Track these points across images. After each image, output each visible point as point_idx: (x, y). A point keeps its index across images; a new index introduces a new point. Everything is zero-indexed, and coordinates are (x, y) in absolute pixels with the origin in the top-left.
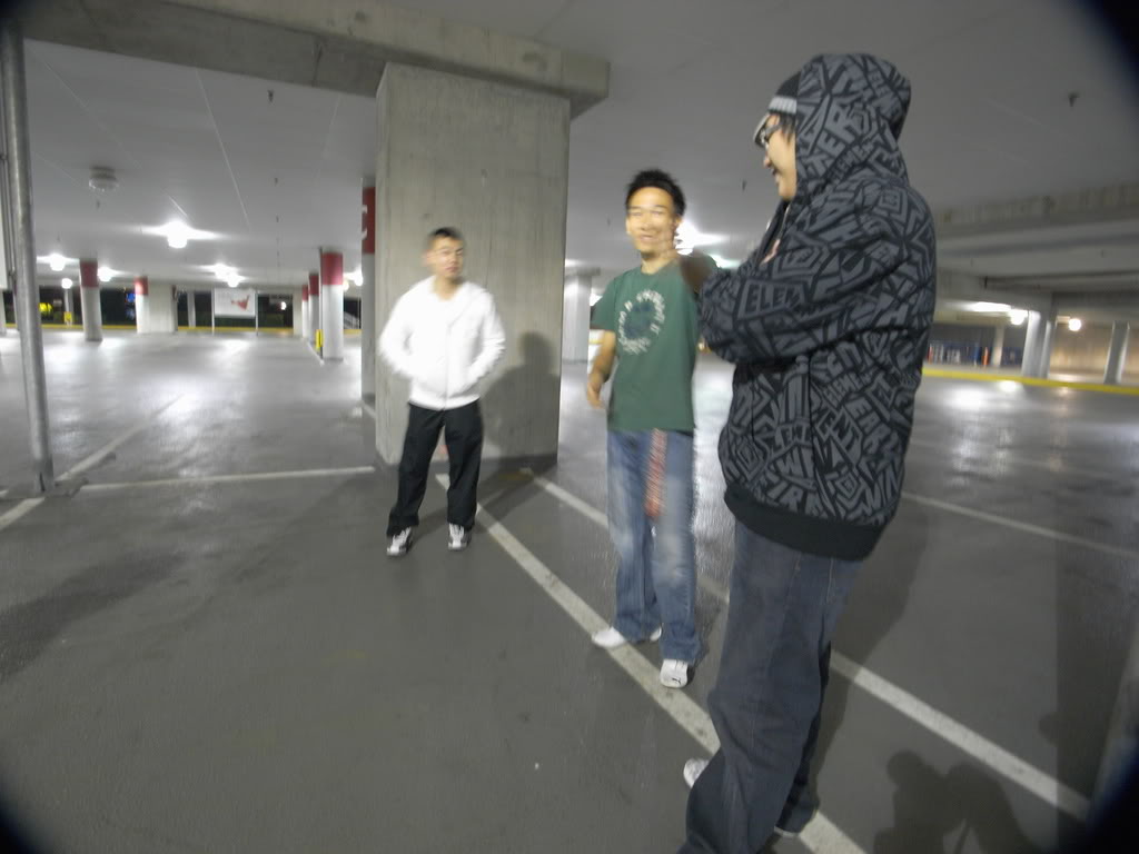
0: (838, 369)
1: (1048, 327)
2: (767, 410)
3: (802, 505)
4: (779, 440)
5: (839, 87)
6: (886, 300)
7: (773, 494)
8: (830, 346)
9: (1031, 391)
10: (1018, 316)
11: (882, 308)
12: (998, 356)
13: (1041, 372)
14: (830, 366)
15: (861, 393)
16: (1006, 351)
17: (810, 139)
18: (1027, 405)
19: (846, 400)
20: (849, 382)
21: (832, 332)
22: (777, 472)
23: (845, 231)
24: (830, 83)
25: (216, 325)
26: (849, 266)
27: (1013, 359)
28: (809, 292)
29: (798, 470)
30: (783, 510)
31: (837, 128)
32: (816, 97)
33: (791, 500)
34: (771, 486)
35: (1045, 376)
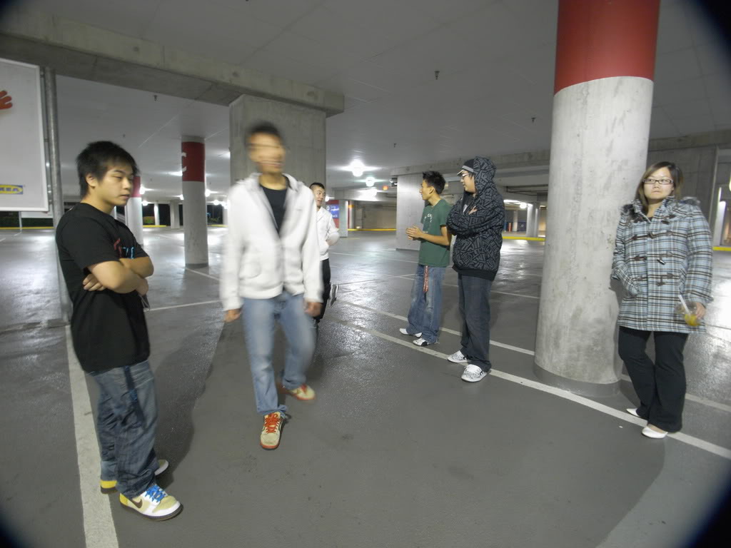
0: (488, 235)
1: (537, 210)
2: (471, 246)
3: (483, 267)
4: (476, 253)
5: (483, 168)
6: (498, 220)
7: (476, 266)
8: (486, 230)
9: (532, 244)
10: (523, 205)
11: (497, 222)
12: (516, 226)
13: (535, 234)
14: (487, 234)
15: (493, 240)
16: (520, 223)
17: (478, 180)
18: (529, 251)
19: (490, 242)
20: (491, 238)
21: (488, 227)
22: (476, 260)
23: (491, 206)
24: (481, 166)
25: (23, 226)
26: (492, 213)
27: (522, 228)
28: (484, 219)
29: (482, 259)
30: (479, 269)
31: (484, 178)
32: (478, 170)
33: (480, 267)
34: (475, 264)
35: (537, 236)
